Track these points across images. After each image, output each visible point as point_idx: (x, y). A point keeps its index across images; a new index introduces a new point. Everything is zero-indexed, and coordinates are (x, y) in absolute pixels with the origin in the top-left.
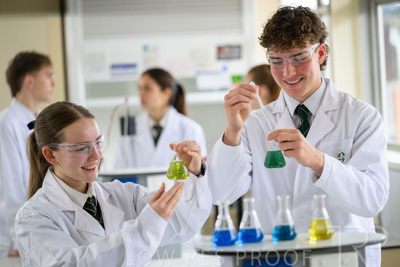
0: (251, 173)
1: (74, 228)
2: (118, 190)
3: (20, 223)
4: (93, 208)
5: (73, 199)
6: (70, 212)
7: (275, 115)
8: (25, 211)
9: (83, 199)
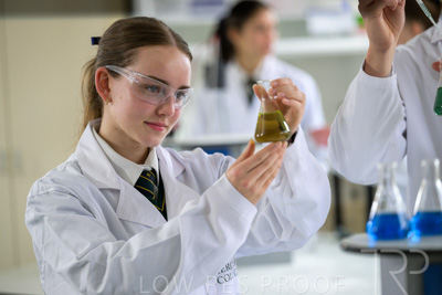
0: (405, 135)
1: (115, 216)
2: (197, 162)
3: (32, 203)
4: (152, 187)
5: (119, 171)
6: (112, 190)
7: (435, 45)
8: (41, 185)
9: (135, 172)
